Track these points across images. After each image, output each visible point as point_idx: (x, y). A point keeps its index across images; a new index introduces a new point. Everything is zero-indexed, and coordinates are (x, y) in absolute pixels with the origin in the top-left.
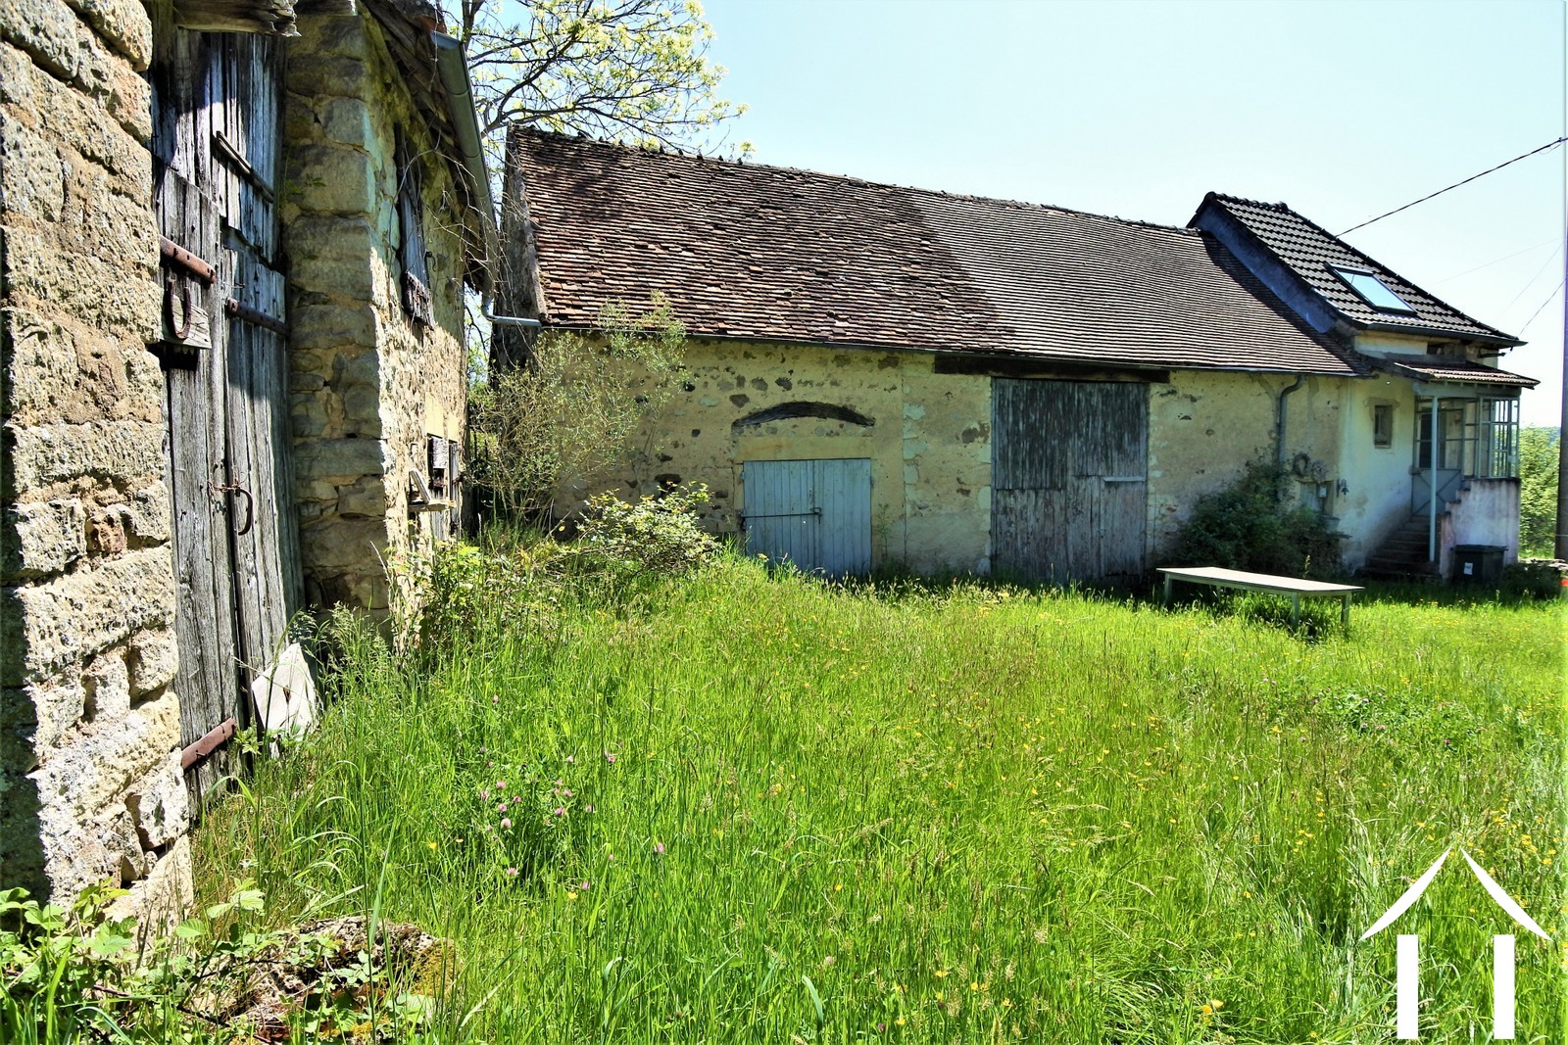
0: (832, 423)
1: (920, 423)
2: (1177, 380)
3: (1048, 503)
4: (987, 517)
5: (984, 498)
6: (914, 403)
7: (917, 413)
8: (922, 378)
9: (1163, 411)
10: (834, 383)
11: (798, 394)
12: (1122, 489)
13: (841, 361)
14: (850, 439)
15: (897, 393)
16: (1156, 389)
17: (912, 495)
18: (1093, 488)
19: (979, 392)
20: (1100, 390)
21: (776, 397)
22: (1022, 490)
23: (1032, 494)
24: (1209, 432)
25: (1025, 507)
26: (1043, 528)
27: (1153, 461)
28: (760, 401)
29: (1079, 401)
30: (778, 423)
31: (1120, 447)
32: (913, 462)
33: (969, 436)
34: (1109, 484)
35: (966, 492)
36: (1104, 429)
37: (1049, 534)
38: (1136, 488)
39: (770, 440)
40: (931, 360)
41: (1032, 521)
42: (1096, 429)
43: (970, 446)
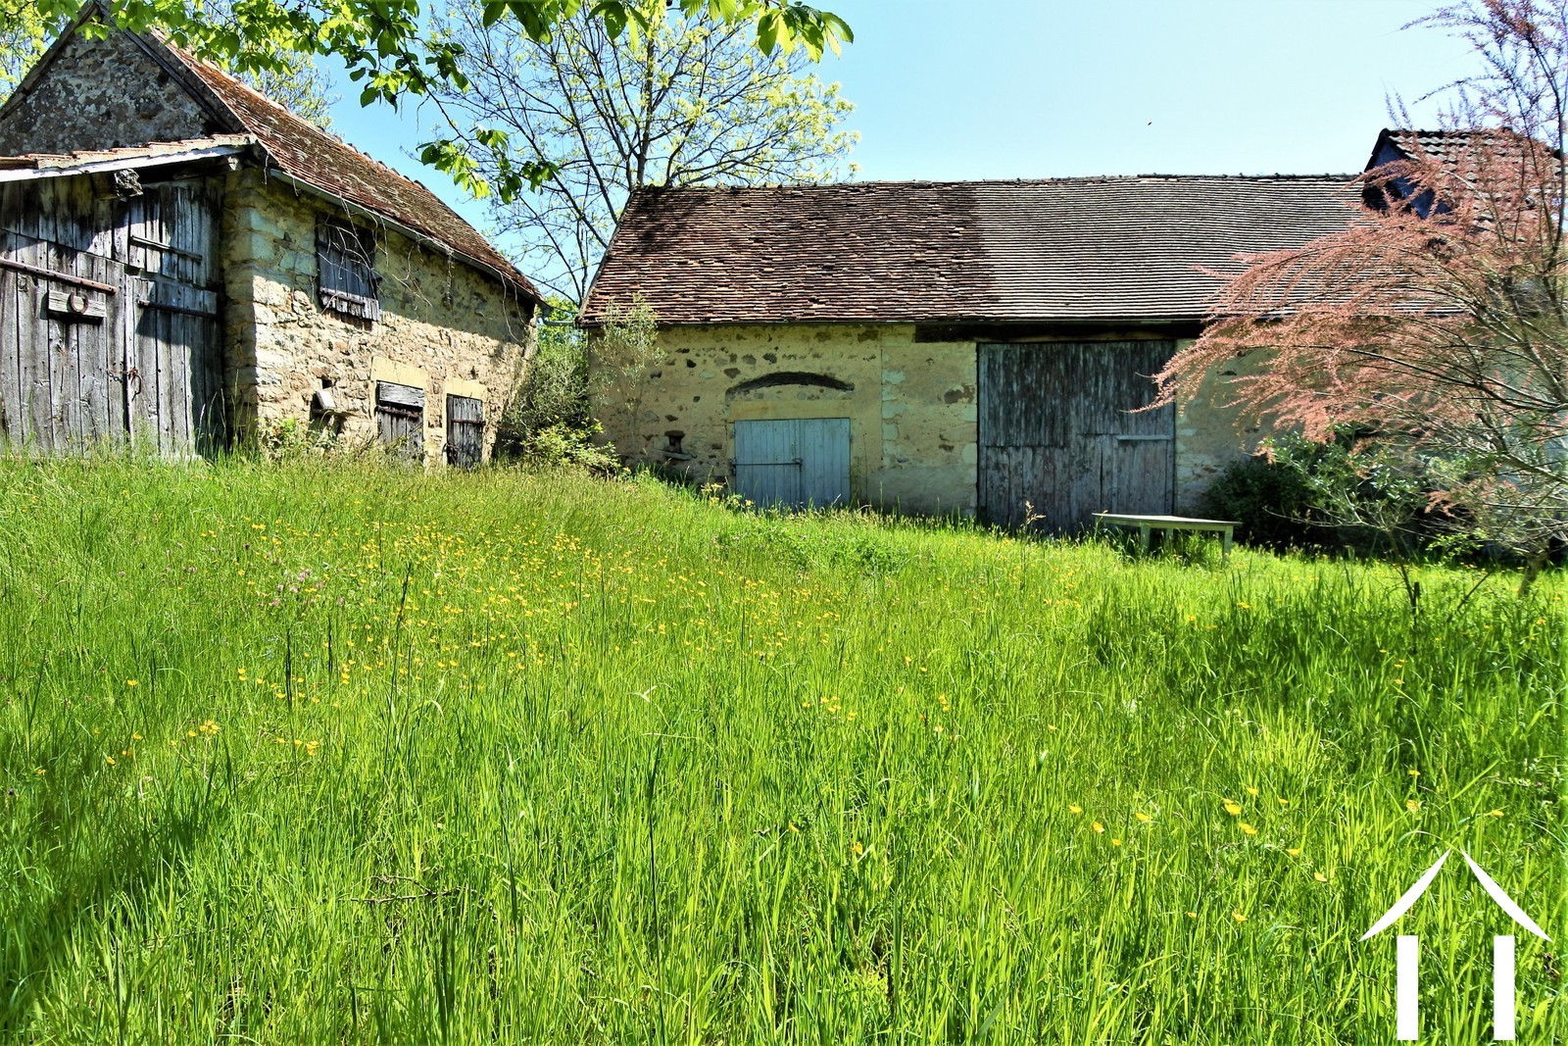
0: (813, 389)
1: (899, 387)
3: (1049, 460)
4: (973, 472)
5: (969, 453)
6: (893, 369)
7: (897, 378)
8: (903, 347)
10: (816, 356)
11: (783, 366)
12: (1141, 447)
13: (822, 337)
14: (830, 402)
15: (877, 362)
16: (1183, 345)
17: (890, 449)
18: (1105, 447)
19: (963, 358)
20: (1112, 350)
21: (764, 368)
22: (1017, 448)
23: (1029, 452)
25: (1021, 464)
26: (1042, 484)
27: (1183, 419)
28: (749, 373)
29: (1085, 361)
30: (764, 390)
32: (893, 421)
33: (952, 397)
34: (1124, 443)
35: (950, 448)
36: (1118, 388)
37: (1049, 490)
38: (1160, 447)
39: (759, 404)
40: (911, 331)
41: (1029, 477)
42: (1107, 388)
43: (953, 406)
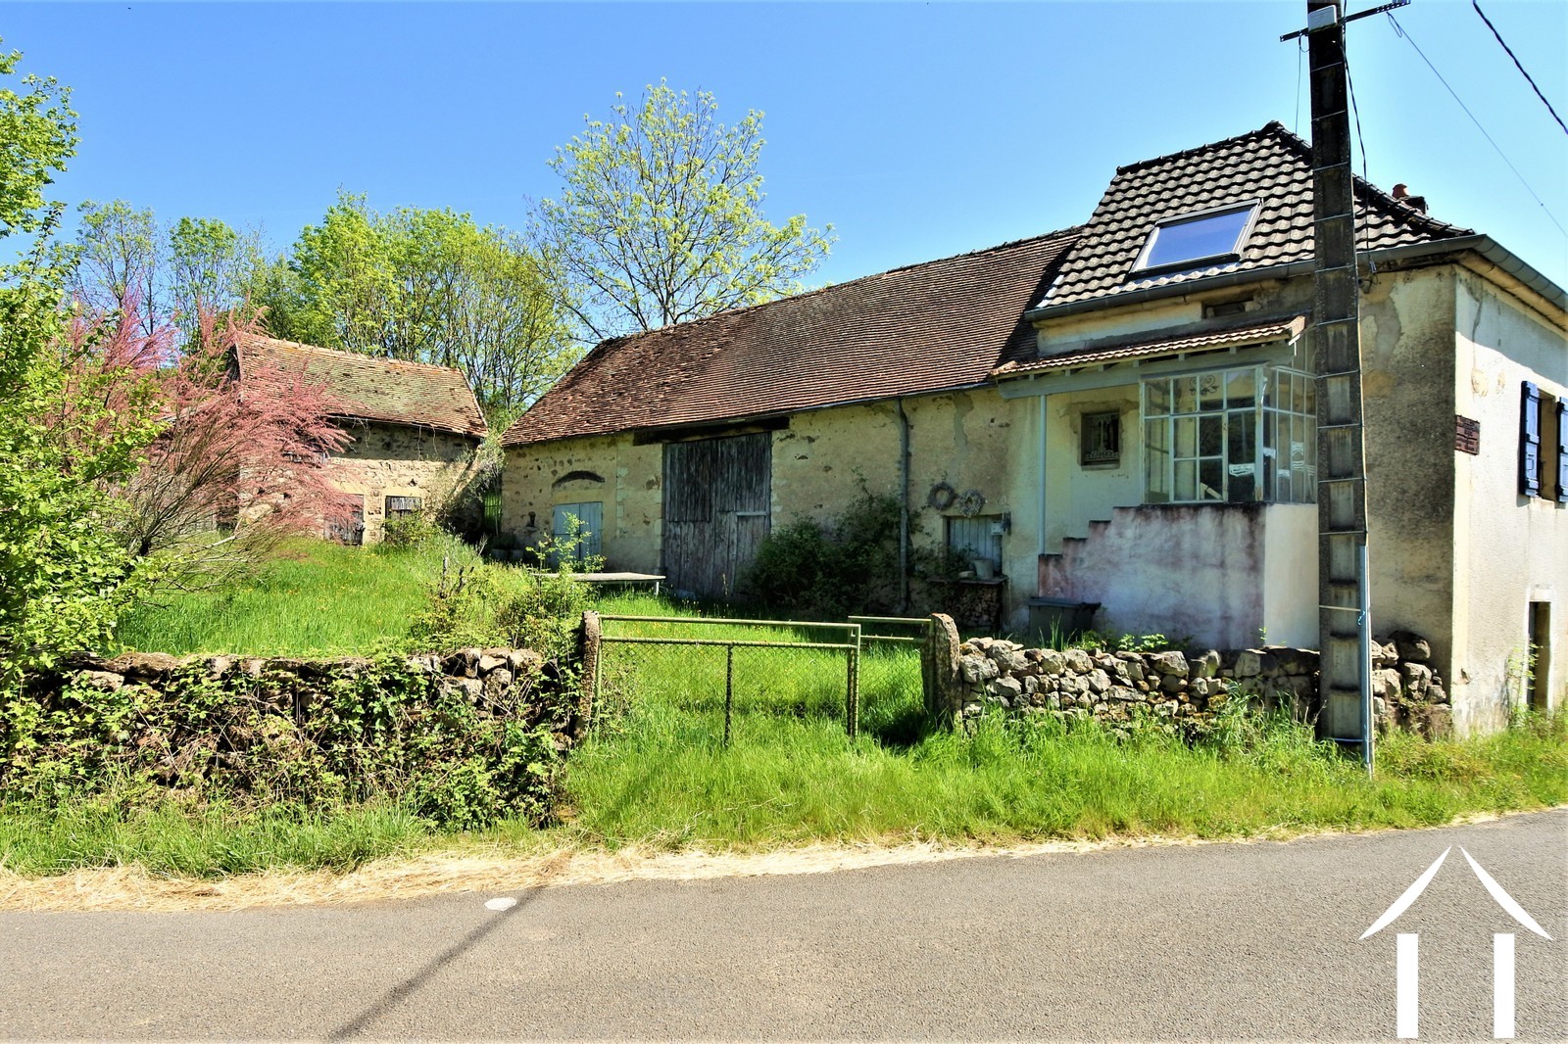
0: (587, 482)
1: (625, 479)
2: (797, 425)
3: (702, 532)
4: (659, 541)
5: (657, 526)
6: (623, 466)
7: (623, 472)
8: (626, 447)
9: (784, 454)
10: (590, 459)
11: (578, 467)
12: (751, 521)
13: (592, 446)
14: (594, 490)
15: (615, 461)
16: (776, 435)
17: (621, 524)
18: (730, 519)
19: (655, 452)
20: (737, 443)
21: (568, 469)
22: (685, 522)
23: (692, 525)
24: (828, 469)
25: (687, 534)
26: (697, 550)
27: (774, 497)
28: (562, 473)
29: (722, 453)
30: (567, 484)
31: (750, 487)
32: (620, 503)
33: (650, 484)
34: (741, 518)
35: (647, 523)
36: (739, 474)
37: (700, 555)
38: (761, 521)
39: (564, 493)
40: (631, 437)
41: (691, 546)
42: (732, 474)
43: (650, 491)
